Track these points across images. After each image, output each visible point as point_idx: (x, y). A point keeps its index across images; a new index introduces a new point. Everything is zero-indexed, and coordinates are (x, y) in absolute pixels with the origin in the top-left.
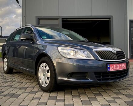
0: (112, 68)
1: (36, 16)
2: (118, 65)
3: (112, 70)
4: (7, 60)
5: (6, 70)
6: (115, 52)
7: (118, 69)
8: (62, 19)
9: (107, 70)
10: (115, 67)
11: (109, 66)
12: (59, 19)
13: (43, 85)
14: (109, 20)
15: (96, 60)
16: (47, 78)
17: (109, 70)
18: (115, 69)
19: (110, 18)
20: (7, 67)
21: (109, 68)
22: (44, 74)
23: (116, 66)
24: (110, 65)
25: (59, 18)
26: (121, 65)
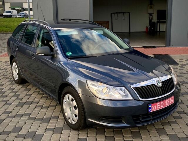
0: (154, 108)
2: (162, 102)
3: (154, 110)
4: (17, 66)
5: (17, 79)
6: (160, 85)
7: (162, 107)
9: (148, 111)
10: (158, 106)
11: (150, 106)
13: (70, 121)
15: (135, 100)
16: (74, 115)
17: (151, 111)
18: (158, 108)
20: (17, 76)
21: (151, 108)
22: (70, 108)
23: (160, 104)
24: (152, 104)
26: (166, 101)
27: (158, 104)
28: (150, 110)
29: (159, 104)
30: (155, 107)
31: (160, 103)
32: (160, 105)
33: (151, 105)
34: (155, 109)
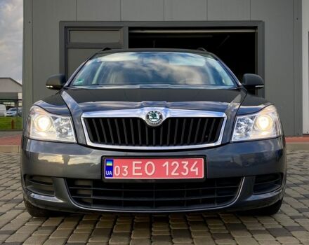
0: (122, 170)
1: (61, 22)
2: (150, 163)
3: (120, 175)
7: (149, 174)
8: (130, 28)
9: (102, 174)
10: (134, 168)
12: (122, 30)
14: (254, 33)
15: (78, 143)
17: (110, 176)
18: (134, 174)
19: (255, 28)
21: (110, 168)
24: (115, 160)
25: (121, 27)
26: (167, 163)
27: (134, 163)
28: (111, 173)
29: (136, 165)
30: (125, 170)
31: (140, 162)
32: (143, 169)
33: (112, 161)
34: (123, 174)
